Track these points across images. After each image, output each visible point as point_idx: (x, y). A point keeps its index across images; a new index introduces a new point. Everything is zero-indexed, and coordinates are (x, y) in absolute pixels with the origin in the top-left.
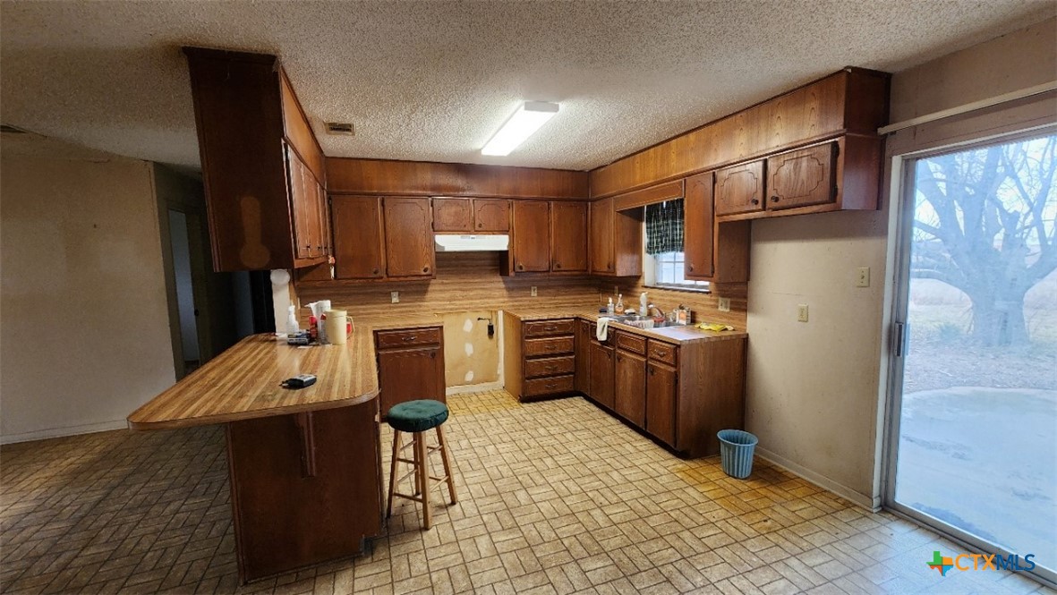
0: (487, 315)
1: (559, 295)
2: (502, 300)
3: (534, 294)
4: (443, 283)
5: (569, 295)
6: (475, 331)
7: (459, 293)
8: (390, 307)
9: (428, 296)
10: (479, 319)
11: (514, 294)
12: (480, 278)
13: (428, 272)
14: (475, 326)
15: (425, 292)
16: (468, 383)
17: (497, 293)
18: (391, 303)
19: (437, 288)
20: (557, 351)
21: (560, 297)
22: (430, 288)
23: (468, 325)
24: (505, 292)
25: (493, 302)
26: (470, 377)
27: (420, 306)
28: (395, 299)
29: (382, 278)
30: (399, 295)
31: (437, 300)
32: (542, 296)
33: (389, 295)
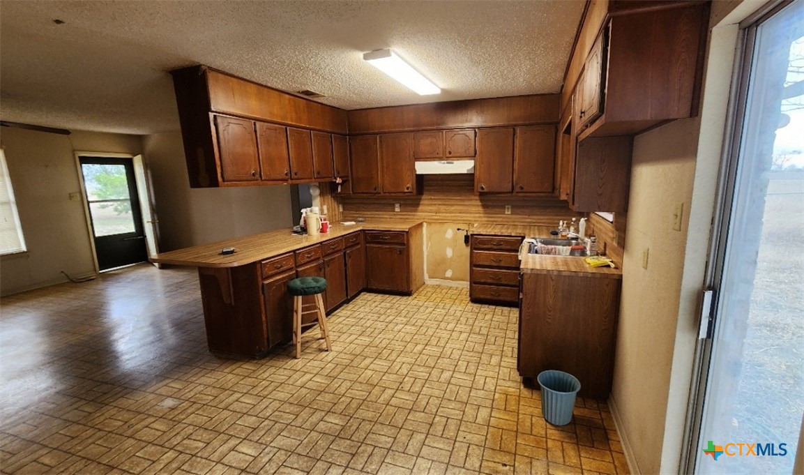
0: (465, 227)
1: (533, 215)
2: (477, 215)
3: (508, 212)
4: (431, 199)
5: (545, 215)
6: (455, 239)
7: (442, 208)
8: (395, 215)
9: (420, 208)
10: (458, 229)
11: (489, 211)
12: (461, 196)
13: (409, 190)
14: (455, 235)
15: (418, 205)
16: (447, 278)
17: (474, 209)
18: (394, 211)
19: (426, 202)
20: (502, 264)
21: (534, 217)
22: (422, 202)
23: (450, 234)
24: (481, 209)
25: (469, 217)
26: (449, 274)
27: (414, 215)
28: (397, 209)
29: (380, 193)
30: (400, 206)
31: (426, 212)
32: (515, 214)
33: (393, 206)
